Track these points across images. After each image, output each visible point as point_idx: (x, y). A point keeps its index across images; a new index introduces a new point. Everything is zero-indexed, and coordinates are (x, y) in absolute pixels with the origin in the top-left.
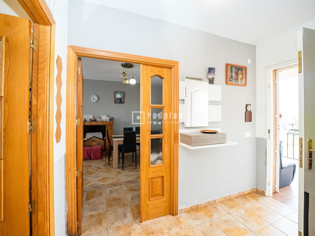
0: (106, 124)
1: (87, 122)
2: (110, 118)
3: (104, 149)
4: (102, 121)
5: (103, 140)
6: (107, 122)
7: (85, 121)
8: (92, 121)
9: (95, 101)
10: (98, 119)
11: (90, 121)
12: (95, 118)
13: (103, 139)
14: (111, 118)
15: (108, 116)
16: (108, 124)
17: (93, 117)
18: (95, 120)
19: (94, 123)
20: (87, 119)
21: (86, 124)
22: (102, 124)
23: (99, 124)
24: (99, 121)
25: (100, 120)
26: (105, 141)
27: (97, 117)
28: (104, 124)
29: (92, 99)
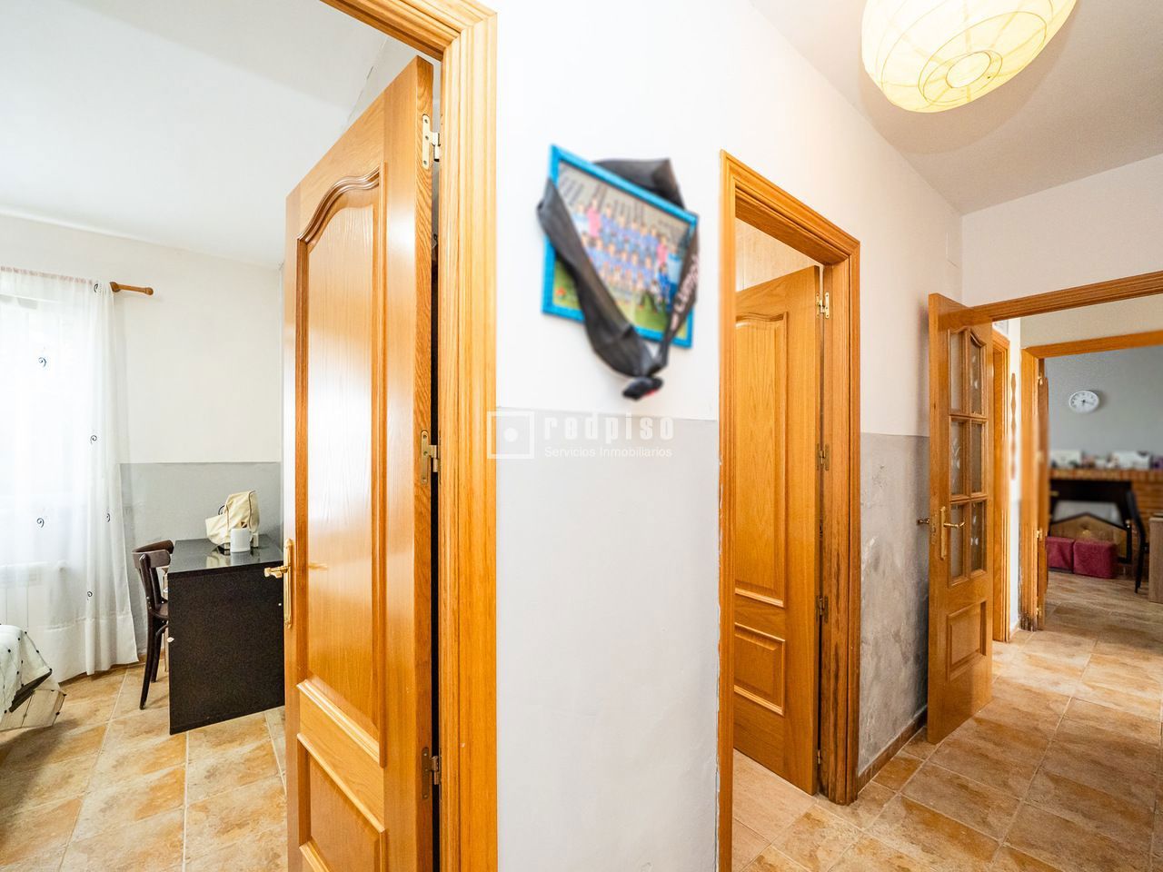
0: (1134, 478)
1: (1059, 470)
2: (1152, 458)
3: (1128, 553)
4: (1117, 468)
5: (1124, 527)
6: (1138, 473)
7: (1054, 466)
8: (1076, 466)
9: (1088, 407)
10: (1100, 463)
11: (1070, 468)
12: (1090, 459)
13: (1120, 524)
14: (1155, 461)
15: (1143, 454)
16: (1142, 477)
17: (1083, 456)
18: (1091, 466)
19: (1082, 474)
20: (1059, 462)
21: (1057, 474)
22: (1115, 476)
23: (1104, 476)
24: (1105, 470)
25: (1110, 465)
26: (1129, 531)
27: (1097, 457)
28: (1126, 477)
29: (1078, 402)
